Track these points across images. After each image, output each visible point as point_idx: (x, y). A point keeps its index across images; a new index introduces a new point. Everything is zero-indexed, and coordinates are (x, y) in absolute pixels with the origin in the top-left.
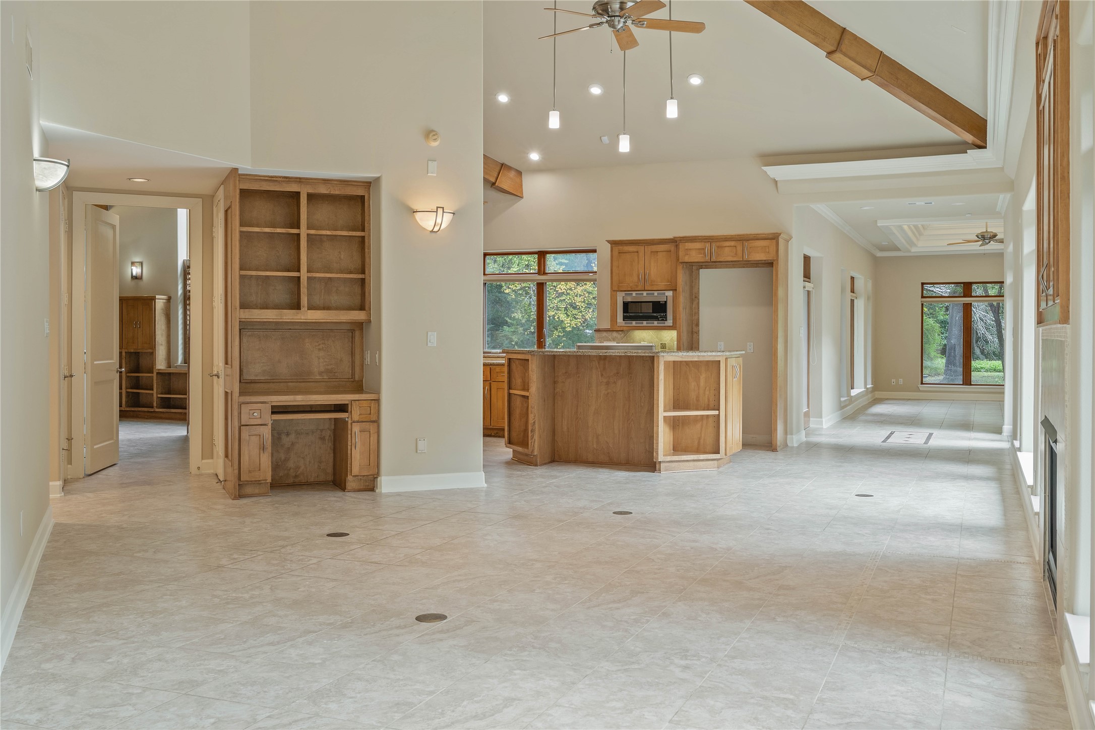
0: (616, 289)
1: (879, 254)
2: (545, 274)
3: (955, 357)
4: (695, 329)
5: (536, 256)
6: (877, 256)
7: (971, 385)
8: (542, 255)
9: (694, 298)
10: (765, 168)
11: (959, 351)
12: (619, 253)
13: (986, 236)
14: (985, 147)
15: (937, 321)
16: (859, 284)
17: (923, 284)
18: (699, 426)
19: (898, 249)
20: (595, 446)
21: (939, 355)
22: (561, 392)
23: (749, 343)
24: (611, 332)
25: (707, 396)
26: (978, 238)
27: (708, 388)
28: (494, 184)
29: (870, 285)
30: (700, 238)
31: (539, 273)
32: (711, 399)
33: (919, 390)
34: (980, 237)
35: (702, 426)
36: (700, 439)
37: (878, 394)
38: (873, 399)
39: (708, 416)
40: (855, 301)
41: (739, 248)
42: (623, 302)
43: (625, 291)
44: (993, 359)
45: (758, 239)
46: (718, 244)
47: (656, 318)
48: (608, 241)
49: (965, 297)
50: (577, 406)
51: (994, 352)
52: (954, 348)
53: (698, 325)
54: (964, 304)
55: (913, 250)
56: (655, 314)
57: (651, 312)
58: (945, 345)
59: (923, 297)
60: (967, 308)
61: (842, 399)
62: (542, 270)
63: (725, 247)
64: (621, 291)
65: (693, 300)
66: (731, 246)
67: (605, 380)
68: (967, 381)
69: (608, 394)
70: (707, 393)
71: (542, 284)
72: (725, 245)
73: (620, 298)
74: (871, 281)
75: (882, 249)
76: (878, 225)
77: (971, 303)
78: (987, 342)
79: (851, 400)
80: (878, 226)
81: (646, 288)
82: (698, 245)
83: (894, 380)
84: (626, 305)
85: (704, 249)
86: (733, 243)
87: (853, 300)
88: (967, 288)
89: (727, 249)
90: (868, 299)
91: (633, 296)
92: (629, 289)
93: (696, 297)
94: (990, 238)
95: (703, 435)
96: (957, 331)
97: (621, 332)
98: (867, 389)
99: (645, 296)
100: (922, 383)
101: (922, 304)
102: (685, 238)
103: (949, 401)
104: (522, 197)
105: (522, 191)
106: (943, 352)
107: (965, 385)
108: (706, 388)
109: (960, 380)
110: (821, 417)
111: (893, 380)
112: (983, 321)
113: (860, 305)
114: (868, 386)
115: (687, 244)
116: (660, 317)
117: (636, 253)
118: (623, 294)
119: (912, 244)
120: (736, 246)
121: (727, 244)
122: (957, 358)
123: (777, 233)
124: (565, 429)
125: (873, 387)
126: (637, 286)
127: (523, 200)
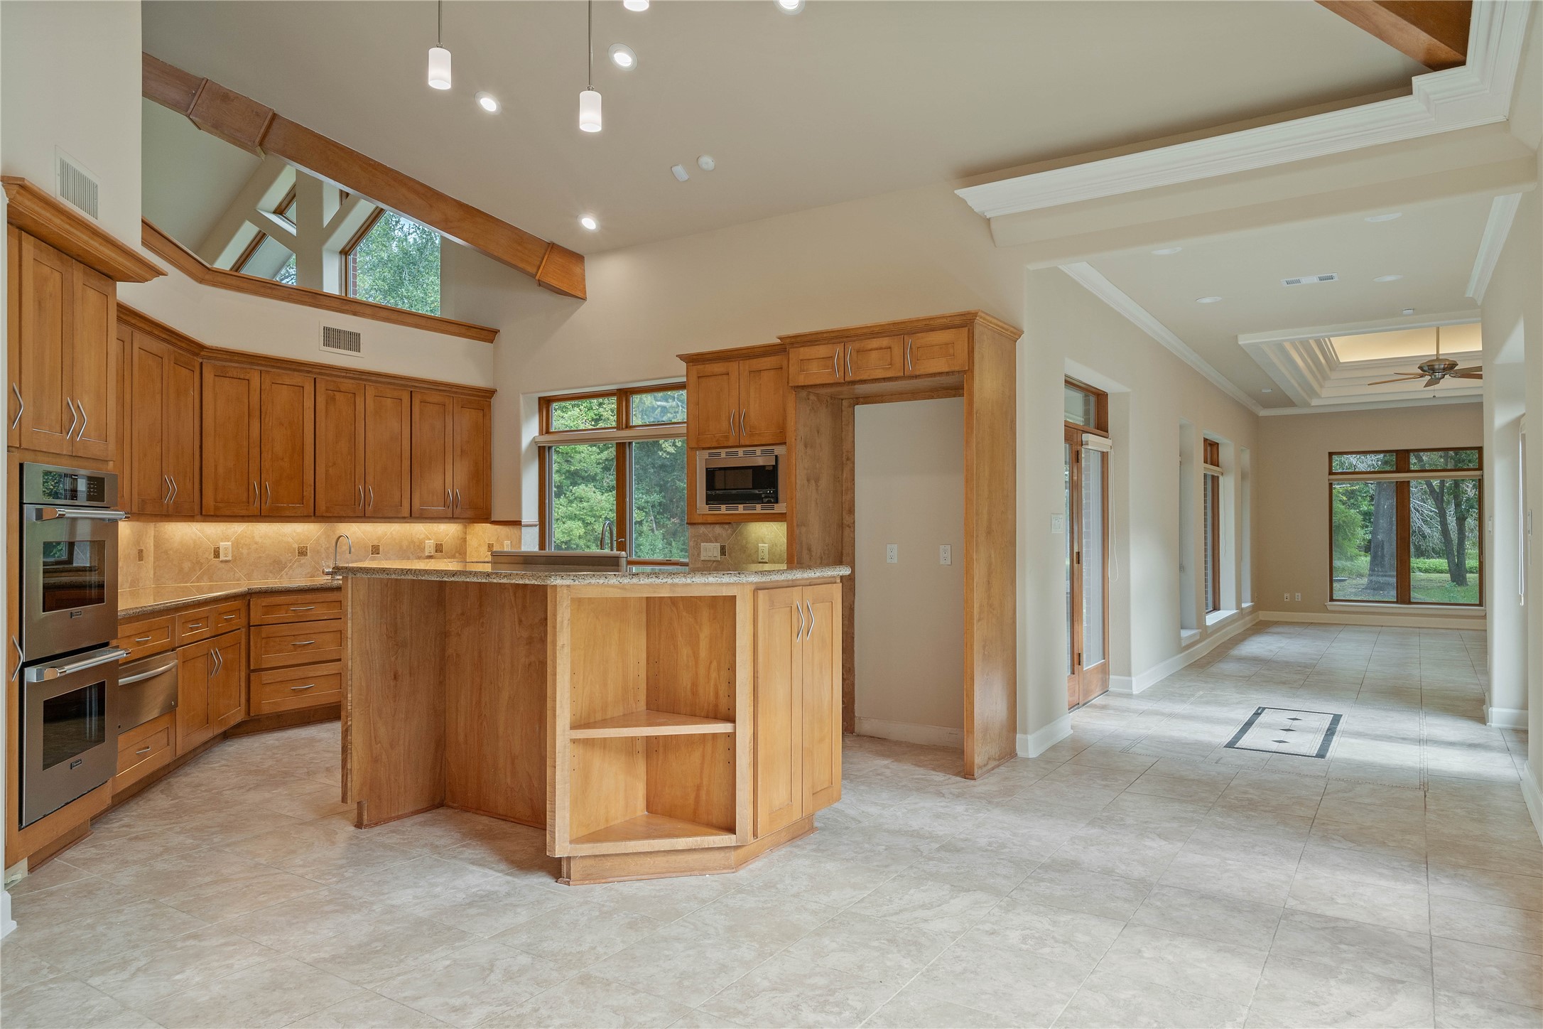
0: (694, 445)
1: (1263, 413)
2: (628, 427)
3: (1383, 557)
4: (847, 519)
5: (614, 400)
6: (1260, 415)
7: (1410, 603)
8: (624, 395)
9: (843, 460)
10: (963, 193)
11: (1390, 549)
12: (699, 377)
13: (1437, 367)
14: (1463, 63)
15: (1360, 512)
16: (1226, 454)
17: (1331, 454)
18: (697, 756)
19: (1291, 403)
20: (509, 780)
21: (1363, 553)
22: (455, 655)
23: (942, 547)
24: (712, 526)
25: (712, 682)
26: (1422, 370)
27: (715, 664)
28: (534, 276)
29: (1246, 457)
30: (825, 335)
31: (619, 427)
32: (721, 693)
33: (1325, 610)
34: (1426, 368)
35: (703, 756)
36: (699, 788)
37: (1264, 615)
38: (1254, 623)
39: (714, 736)
40: (1221, 479)
41: (897, 351)
42: (707, 469)
43: (709, 448)
44: (1433, 557)
45: (933, 330)
46: (857, 345)
47: (758, 499)
48: (682, 357)
49: (1399, 472)
50: (481, 689)
51: (1433, 549)
52: (1382, 546)
53: (851, 511)
54: (1397, 482)
55: (1315, 402)
56: (757, 492)
57: (751, 487)
58: (1370, 541)
59: (1331, 473)
60: (1402, 490)
61: (1185, 634)
62: (623, 421)
63: (871, 350)
64: (704, 449)
65: (843, 464)
66: (881, 349)
67: (525, 634)
68: (1404, 596)
69: (530, 664)
70: (714, 675)
71: (624, 444)
72: (870, 347)
73: (702, 461)
74: (1248, 451)
75: (1266, 405)
76: (1240, 343)
77: (1409, 482)
78: (1424, 537)
79: (1206, 632)
80: (1239, 345)
81: (742, 442)
82: (822, 351)
83: (1288, 595)
84: (711, 474)
85: (832, 358)
86: (884, 342)
87: (1218, 477)
88: (1401, 459)
89: (874, 355)
90: (1243, 476)
91: (724, 459)
92: (714, 444)
93: (848, 459)
94: (1444, 369)
95: (705, 782)
96: (1387, 524)
97: (727, 526)
98: (1242, 609)
99: (741, 458)
100: (1332, 600)
101: (1331, 485)
102: (798, 339)
103: (1374, 628)
104: (584, 299)
105: (585, 288)
106: (1367, 549)
107: (1401, 604)
108: (711, 663)
109: (1392, 594)
110: (1129, 674)
111: (1285, 595)
112: (1419, 512)
113: (1228, 487)
114: (1244, 605)
115: (802, 349)
116: (766, 497)
117: (725, 377)
118: (706, 454)
119: (1314, 393)
120: (890, 348)
121: (875, 343)
122: (1386, 559)
123: (969, 313)
124: (461, 738)
125: (1253, 606)
126: (727, 438)
127: (585, 305)
